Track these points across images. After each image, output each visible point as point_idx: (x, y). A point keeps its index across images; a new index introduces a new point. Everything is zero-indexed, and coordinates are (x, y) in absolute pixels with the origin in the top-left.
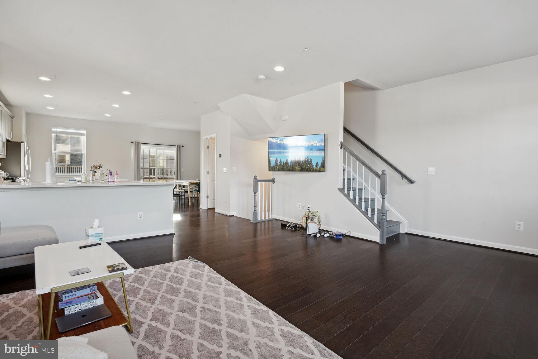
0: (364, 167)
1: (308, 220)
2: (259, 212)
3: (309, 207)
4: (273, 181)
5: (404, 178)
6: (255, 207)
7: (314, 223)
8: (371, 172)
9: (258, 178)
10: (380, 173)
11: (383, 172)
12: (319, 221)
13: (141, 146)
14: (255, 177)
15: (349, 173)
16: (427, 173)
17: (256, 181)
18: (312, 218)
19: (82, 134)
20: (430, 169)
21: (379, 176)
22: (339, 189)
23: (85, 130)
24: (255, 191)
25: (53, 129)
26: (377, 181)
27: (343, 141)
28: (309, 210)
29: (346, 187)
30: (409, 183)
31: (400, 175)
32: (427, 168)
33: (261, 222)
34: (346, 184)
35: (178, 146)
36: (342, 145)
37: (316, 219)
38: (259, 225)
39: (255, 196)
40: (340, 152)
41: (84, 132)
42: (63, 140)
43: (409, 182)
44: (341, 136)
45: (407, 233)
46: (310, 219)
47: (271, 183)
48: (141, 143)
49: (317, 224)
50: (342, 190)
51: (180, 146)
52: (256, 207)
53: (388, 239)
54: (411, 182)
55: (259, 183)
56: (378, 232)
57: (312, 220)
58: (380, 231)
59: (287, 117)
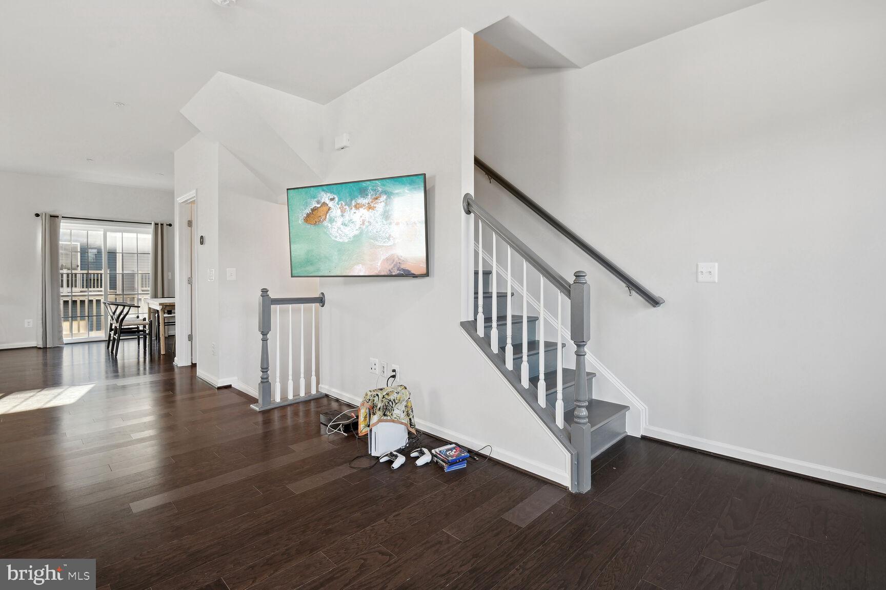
0: (525, 264)
1: (372, 416)
2: (278, 380)
3: (394, 371)
4: (321, 300)
5: (633, 293)
6: (265, 369)
7: (393, 421)
8: (544, 275)
9: (272, 295)
10: (571, 279)
11: (578, 275)
12: (408, 415)
13: (61, 224)
14: (265, 291)
15: (501, 281)
16: (697, 278)
17: (268, 301)
18: (386, 410)
20: (703, 267)
21: (566, 289)
22: (463, 324)
24: (265, 328)
26: (563, 302)
27: (472, 193)
28: (394, 376)
29: (481, 318)
30: (649, 305)
31: (624, 285)
32: (697, 265)
33: (282, 408)
34: (480, 309)
35: (156, 224)
36: (469, 204)
37: (398, 411)
38: (276, 415)
39: (265, 340)
40: (466, 223)
43: (647, 303)
44: (467, 181)
45: (644, 438)
46: (379, 413)
47: (314, 306)
48: (59, 217)
49: (402, 423)
50: (469, 327)
51: (162, 225)
52: (267, 368)
53: (595, 463)
54: (654, 302)
55: (276, 309)
56: (566, 457)
57: (385, 415)
58: (572, 454)
59: (343, 141)
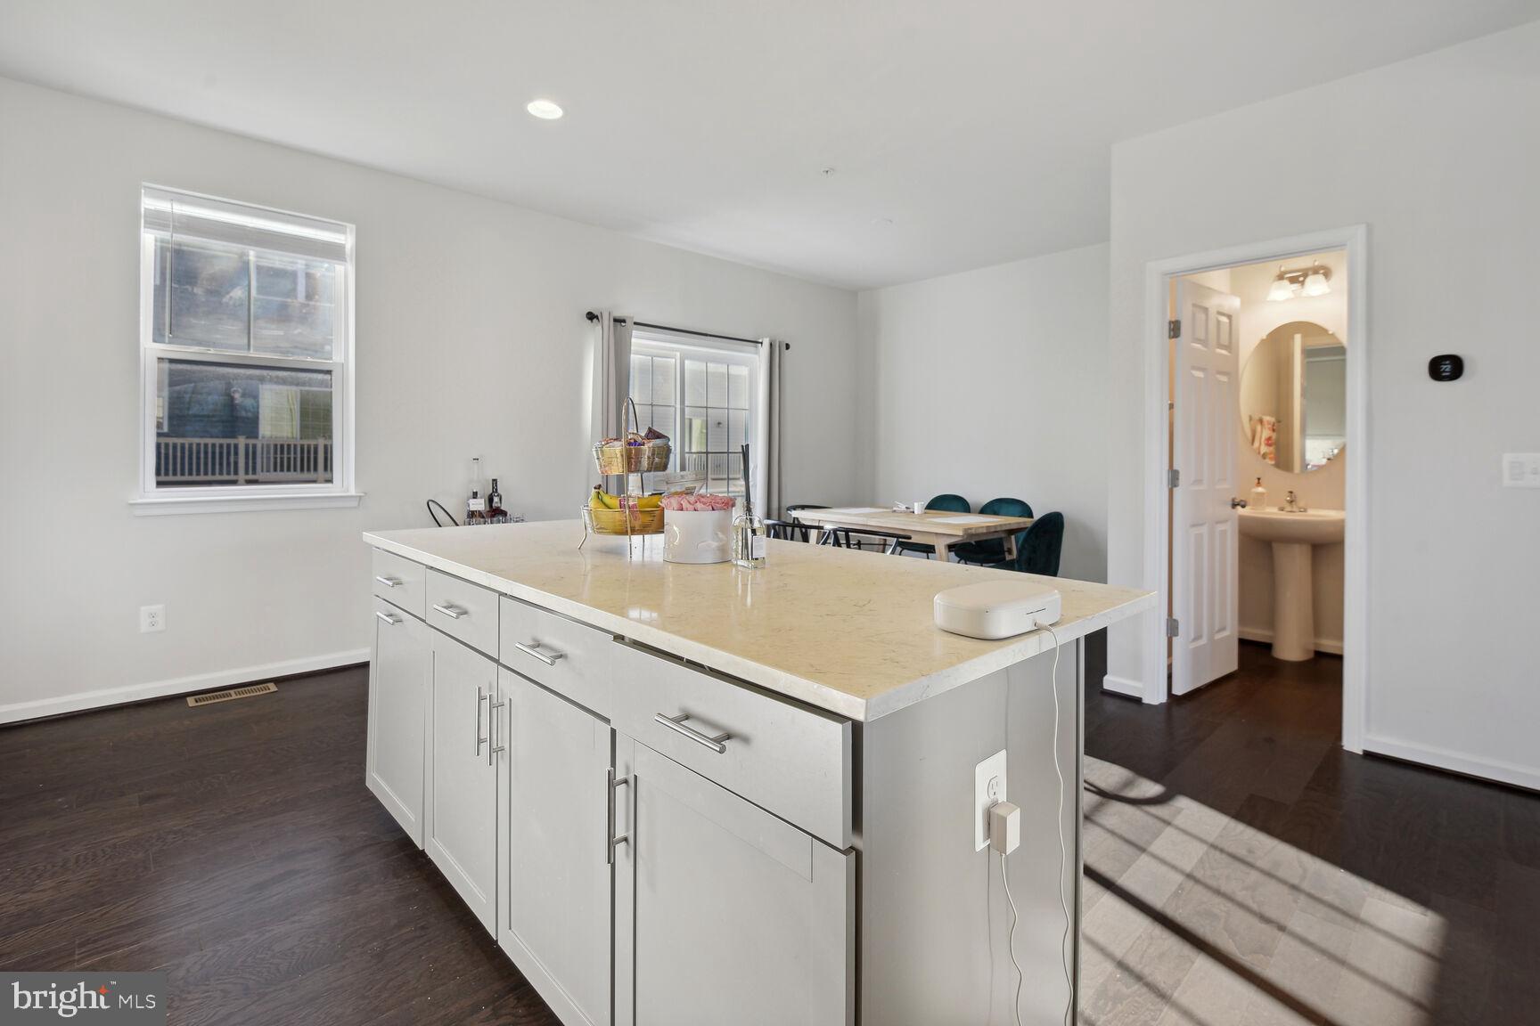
19: (334, 252)
23: (351, 227)
25: (148, 203)
35: (772, 344)
41: (347, 240)
42: (213, 278)
48: (629, 323)
51: (780, 346)
